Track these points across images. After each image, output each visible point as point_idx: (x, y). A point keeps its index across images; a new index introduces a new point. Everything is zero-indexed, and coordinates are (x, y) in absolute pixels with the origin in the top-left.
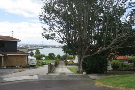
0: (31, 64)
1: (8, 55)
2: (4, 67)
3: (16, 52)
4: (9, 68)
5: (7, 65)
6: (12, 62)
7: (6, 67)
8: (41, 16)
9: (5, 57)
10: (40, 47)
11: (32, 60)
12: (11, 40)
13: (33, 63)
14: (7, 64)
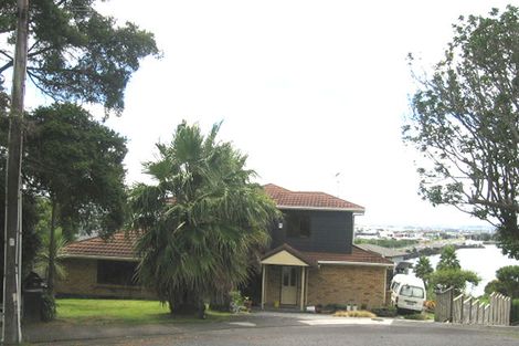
0: (406, 306)
1: (323, 265)
2: (308, 308)
3: (350, 253)
4: (326, 313)
5: (318, 302)
6: (335, 291)
7: (313, 308)
8: (407, 128)
9: (312, 270)
10: (467, 237)
11: (408, 287)
12: (330, 208)
13: (412, 299)
14: (318, 298)
